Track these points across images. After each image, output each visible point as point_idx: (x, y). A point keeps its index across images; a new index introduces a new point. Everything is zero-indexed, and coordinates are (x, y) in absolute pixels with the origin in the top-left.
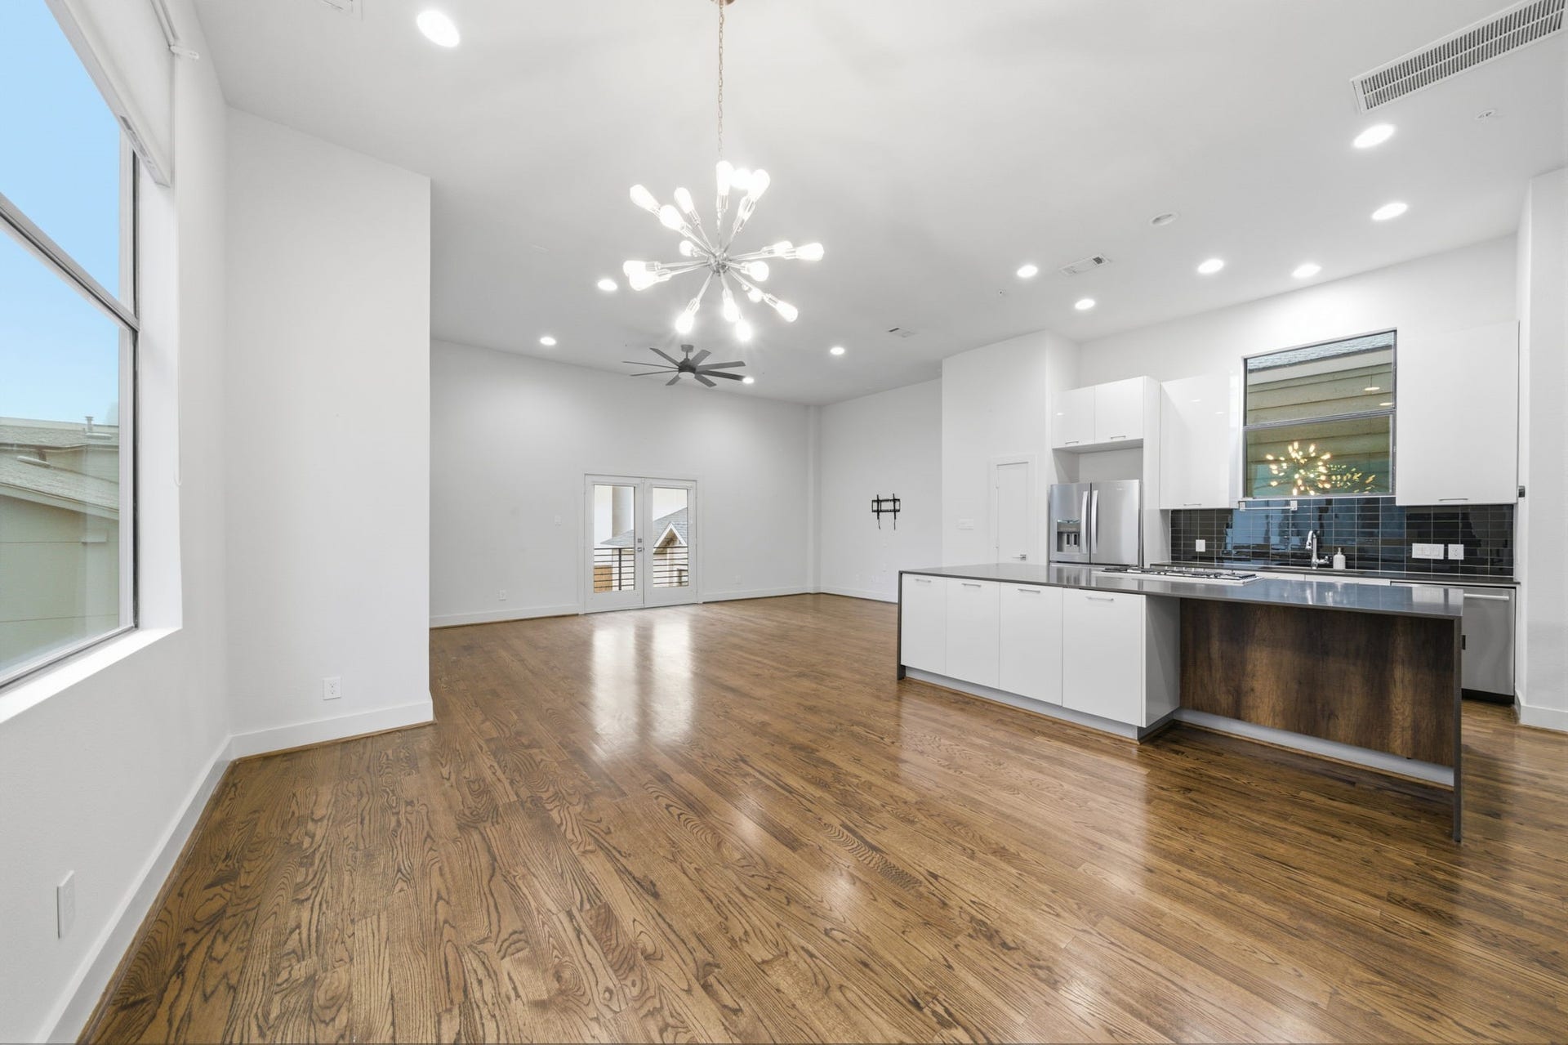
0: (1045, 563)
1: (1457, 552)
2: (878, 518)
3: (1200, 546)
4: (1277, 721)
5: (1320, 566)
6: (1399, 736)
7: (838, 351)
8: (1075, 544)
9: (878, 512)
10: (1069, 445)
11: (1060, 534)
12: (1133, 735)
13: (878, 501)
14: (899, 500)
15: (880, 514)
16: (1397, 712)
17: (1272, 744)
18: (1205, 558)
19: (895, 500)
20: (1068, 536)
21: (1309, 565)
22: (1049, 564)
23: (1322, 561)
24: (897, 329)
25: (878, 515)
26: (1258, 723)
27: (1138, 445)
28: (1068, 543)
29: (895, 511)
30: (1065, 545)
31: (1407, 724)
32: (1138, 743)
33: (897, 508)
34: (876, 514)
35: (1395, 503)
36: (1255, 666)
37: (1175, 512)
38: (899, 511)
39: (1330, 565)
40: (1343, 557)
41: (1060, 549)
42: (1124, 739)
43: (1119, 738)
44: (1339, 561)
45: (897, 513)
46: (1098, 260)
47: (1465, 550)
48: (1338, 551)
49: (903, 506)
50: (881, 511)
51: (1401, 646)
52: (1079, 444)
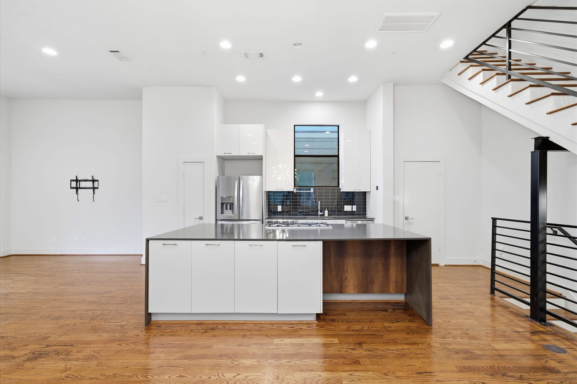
0: (213, 222)
1: (355, 208)
2: (77, 193)
3: (280, 208)
4: (355, 290)
5: (321, 215)
6: (392, 286)
7: (50, 51)
8: (230, 209)
9: (77, 188)
10: (226, 155)
11: (222, 204)
12: (314, 318)
13: (77, 181)
14: (97, 181)
15: (79, 190)
16: (391, 276)
17: (352, 300)
18: (282, 213)
19: (93, 181)
20: (226, 205)
21: (317, 215)
22: (216, 222)
23: (321, 213)
24: (118, 51)
25: (77, 191)
26: (349, 293)
27: (260, 159)
28: (226, 209)
29: (94, 188)
30: (225, 210)
31: (394, 281)
32: (317, 322)
33: (96, 185)
34: (75, 190)
35: (340, 190)
37: (269, 192)
38: (97, 188)
39: (324, 215)
40: (327, 211)
41: (222, 212)
42: (310, 322)
43: (307, 322)
44: (326, 212)
45: (96, 190)
46: (261, 55)
47: (356, 207)
48: (326, 209)
49: (101, 185)
50: (80, 188)
51: (392, 249)
52: (232, 155)
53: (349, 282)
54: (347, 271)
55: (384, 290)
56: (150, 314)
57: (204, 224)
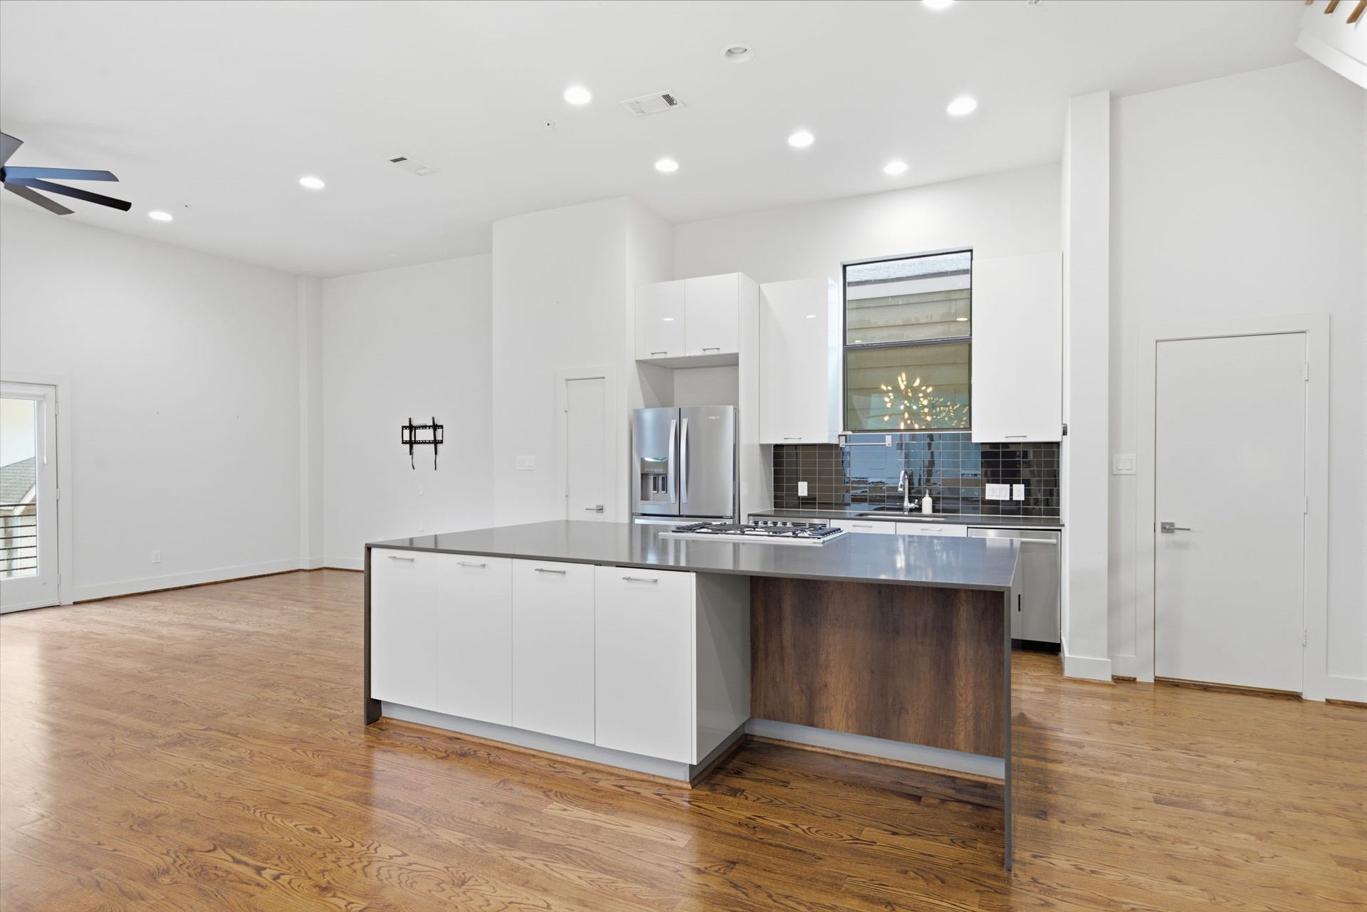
1: (1019, 492)
2: (411, 453)
3: (803, 489)
4: (850, 724)
5: (911, 510)
6: (963, 730)
7: (312, 183)
8: (663, 490)
9: (411, 443)
10: (656, 357)
11: (644, 476)
12: (683, 776)
13: (411, 428)
14: (442, 427)
15: (415, 446)
16: (961, 698)
17: (847, 753)
18: (808, 502)
19: (435, 427)
20: (655, 478)
21: (901, 509)
22: (632, 521)
23: (912, 505)
24: (402, 159)
25: (411, 448)
26: (831, 728)
27: (731, 362)
28: (655, 489)
29: (436, 442)
30: (652, 492)
31: (969, 713)
32: (690, 787)
33: (439, 438)
34: (408, 446)
35: (970, 439)
36: (828, 654)
37: (778, 447)
38: (442, 442)
39: (919, 509)
40: (930, 500)
41: (645, 497)
42: (672, 783)
43: (667, 782)
44: (927, 502)
45: (439, 446)
46: (669, 100)
47: (1025, 490)
48: (925, 493)
49: (447, 434)
50: (416, 442)
51: (964, 617)
52: (668, 356)
53: (832, 699)
54: (827, 667)
55: (937, 738)
56: (378, 702)
57: (567, 521)
